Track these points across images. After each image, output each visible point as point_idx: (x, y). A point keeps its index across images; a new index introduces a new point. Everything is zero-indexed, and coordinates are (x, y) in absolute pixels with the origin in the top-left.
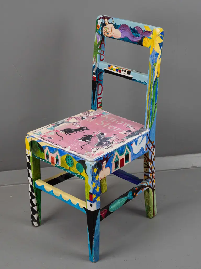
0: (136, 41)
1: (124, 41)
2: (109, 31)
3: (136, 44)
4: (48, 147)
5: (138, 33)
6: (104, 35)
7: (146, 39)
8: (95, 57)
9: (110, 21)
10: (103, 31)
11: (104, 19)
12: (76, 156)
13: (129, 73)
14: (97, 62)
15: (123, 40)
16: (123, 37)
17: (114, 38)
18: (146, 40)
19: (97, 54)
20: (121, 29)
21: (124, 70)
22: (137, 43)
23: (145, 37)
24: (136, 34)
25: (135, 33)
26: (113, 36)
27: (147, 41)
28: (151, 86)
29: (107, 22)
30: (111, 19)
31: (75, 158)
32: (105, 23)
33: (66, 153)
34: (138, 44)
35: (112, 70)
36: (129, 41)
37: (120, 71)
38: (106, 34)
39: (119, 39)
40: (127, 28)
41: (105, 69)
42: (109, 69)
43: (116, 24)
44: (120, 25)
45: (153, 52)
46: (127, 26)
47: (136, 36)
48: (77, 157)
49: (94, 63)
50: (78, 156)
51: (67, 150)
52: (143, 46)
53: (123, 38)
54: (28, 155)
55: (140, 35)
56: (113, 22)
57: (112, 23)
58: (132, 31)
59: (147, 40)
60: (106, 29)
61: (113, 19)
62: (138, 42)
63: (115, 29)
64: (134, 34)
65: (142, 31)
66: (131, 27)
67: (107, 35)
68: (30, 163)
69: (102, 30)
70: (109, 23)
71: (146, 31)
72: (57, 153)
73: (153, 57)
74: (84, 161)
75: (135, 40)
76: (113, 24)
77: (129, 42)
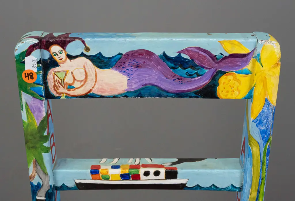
0: (188, 91)
1: (142, 97)
2: (74, 79)
3: (190, 97)
5: (194, 67)
6: (57, 93)
7: (230, 77)
8: (36, 161)
9: (74, 48)
10: (51, 85)
11: (47, 48)
13: (171, 174)
14: (46, 174)
15: (138, 96)
16: (135, 87)
17: (102, 97)
18: (230, 81)
19: (43, 154)
20: (127, 64)
21: (152, 170)
22: (194, 95)
23: (225, 73)
24: (189, 69)
25: (185, 69)
26: (95, 91)
27: (233, 81)
28: (259, 192)
29: (63, 56)
30: (78, 42)
32: (51, 58)
34: (198, 97)
35: (108, 179)
36: (161, 93)
37: (137, 177)
38: (66, 91)
39: (121, 94)
40: (150, 60)
41: (78, 181)
42: (93, 179)
43: (100, 53)
44: (120, 54)
45: (265, 108)
46: (149, 54)
47: (190, 75)
49: (37, 177)
52: (217, 98)
53: (135, 92)
55: (207, 70)
56: (87, 49)
57: (83, 55)
58: (172, 65)
59: (235, 79)
60: (61, 75)
61: (83, 42)
62: (196, 93)
63: (98, 70)
64: (181, 72)
65: (214, 58)
66: (164, 54)
67: (69, 92)
69: (45, 83)
70: (70, 57)
71: (227, 55)
73: (265, 121)
75: (184, 88)
76: (88, 57)
77: (160, 96)
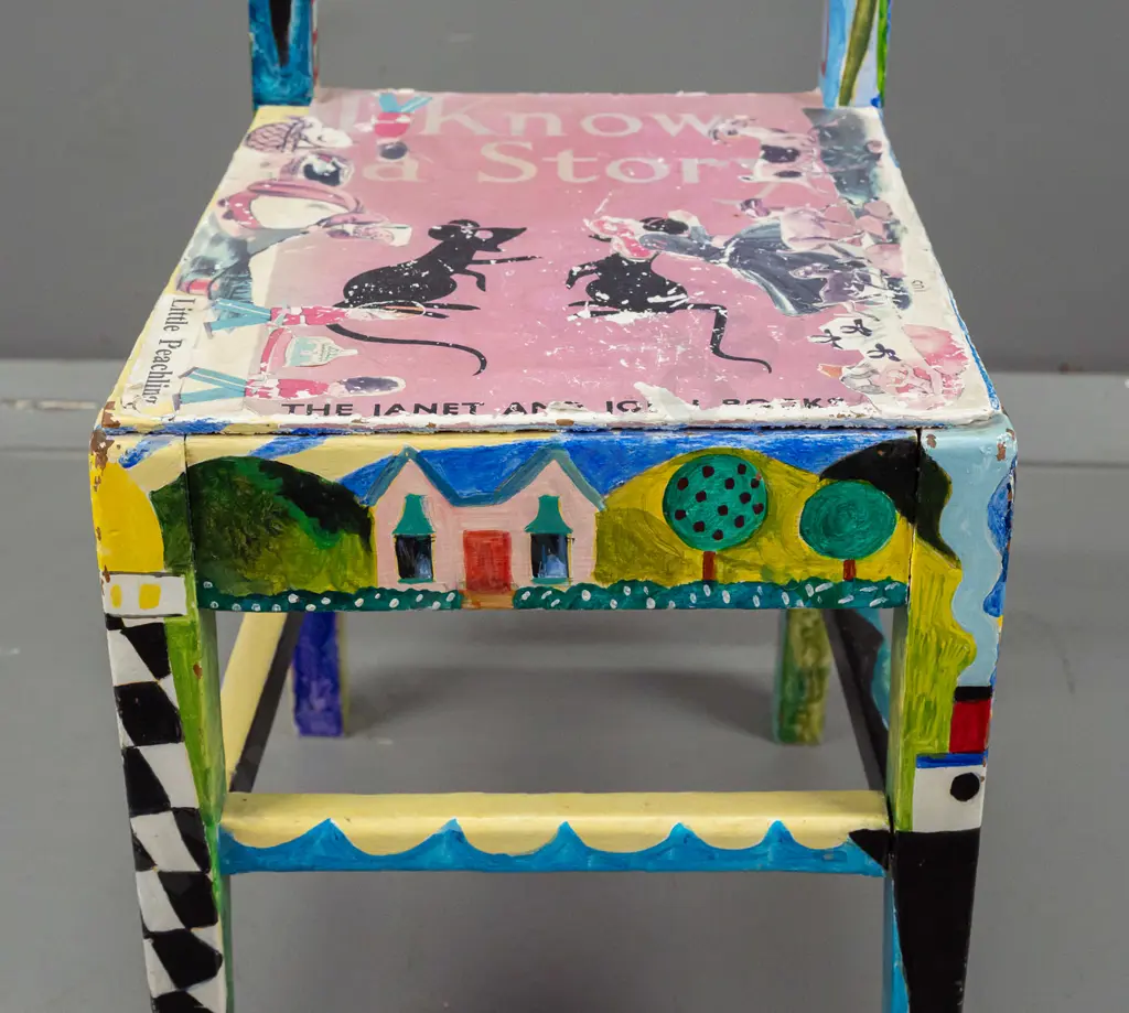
4: (424, 459)
12: (802, 428)
31: (796, 455)
33: (671, 443)
48: (819, 436)
50: (817, 428)
51: (664, 408)
54: (128, 623)
68: (168, 685)
72: (552, 479)
74: (915, 449)
